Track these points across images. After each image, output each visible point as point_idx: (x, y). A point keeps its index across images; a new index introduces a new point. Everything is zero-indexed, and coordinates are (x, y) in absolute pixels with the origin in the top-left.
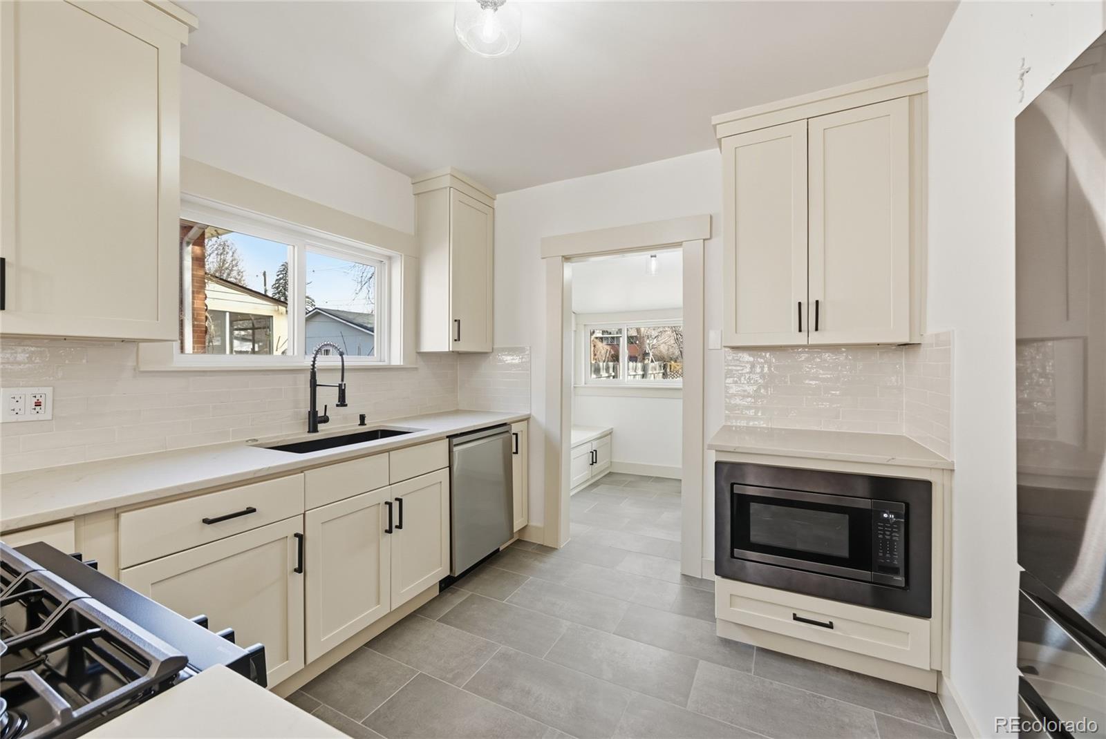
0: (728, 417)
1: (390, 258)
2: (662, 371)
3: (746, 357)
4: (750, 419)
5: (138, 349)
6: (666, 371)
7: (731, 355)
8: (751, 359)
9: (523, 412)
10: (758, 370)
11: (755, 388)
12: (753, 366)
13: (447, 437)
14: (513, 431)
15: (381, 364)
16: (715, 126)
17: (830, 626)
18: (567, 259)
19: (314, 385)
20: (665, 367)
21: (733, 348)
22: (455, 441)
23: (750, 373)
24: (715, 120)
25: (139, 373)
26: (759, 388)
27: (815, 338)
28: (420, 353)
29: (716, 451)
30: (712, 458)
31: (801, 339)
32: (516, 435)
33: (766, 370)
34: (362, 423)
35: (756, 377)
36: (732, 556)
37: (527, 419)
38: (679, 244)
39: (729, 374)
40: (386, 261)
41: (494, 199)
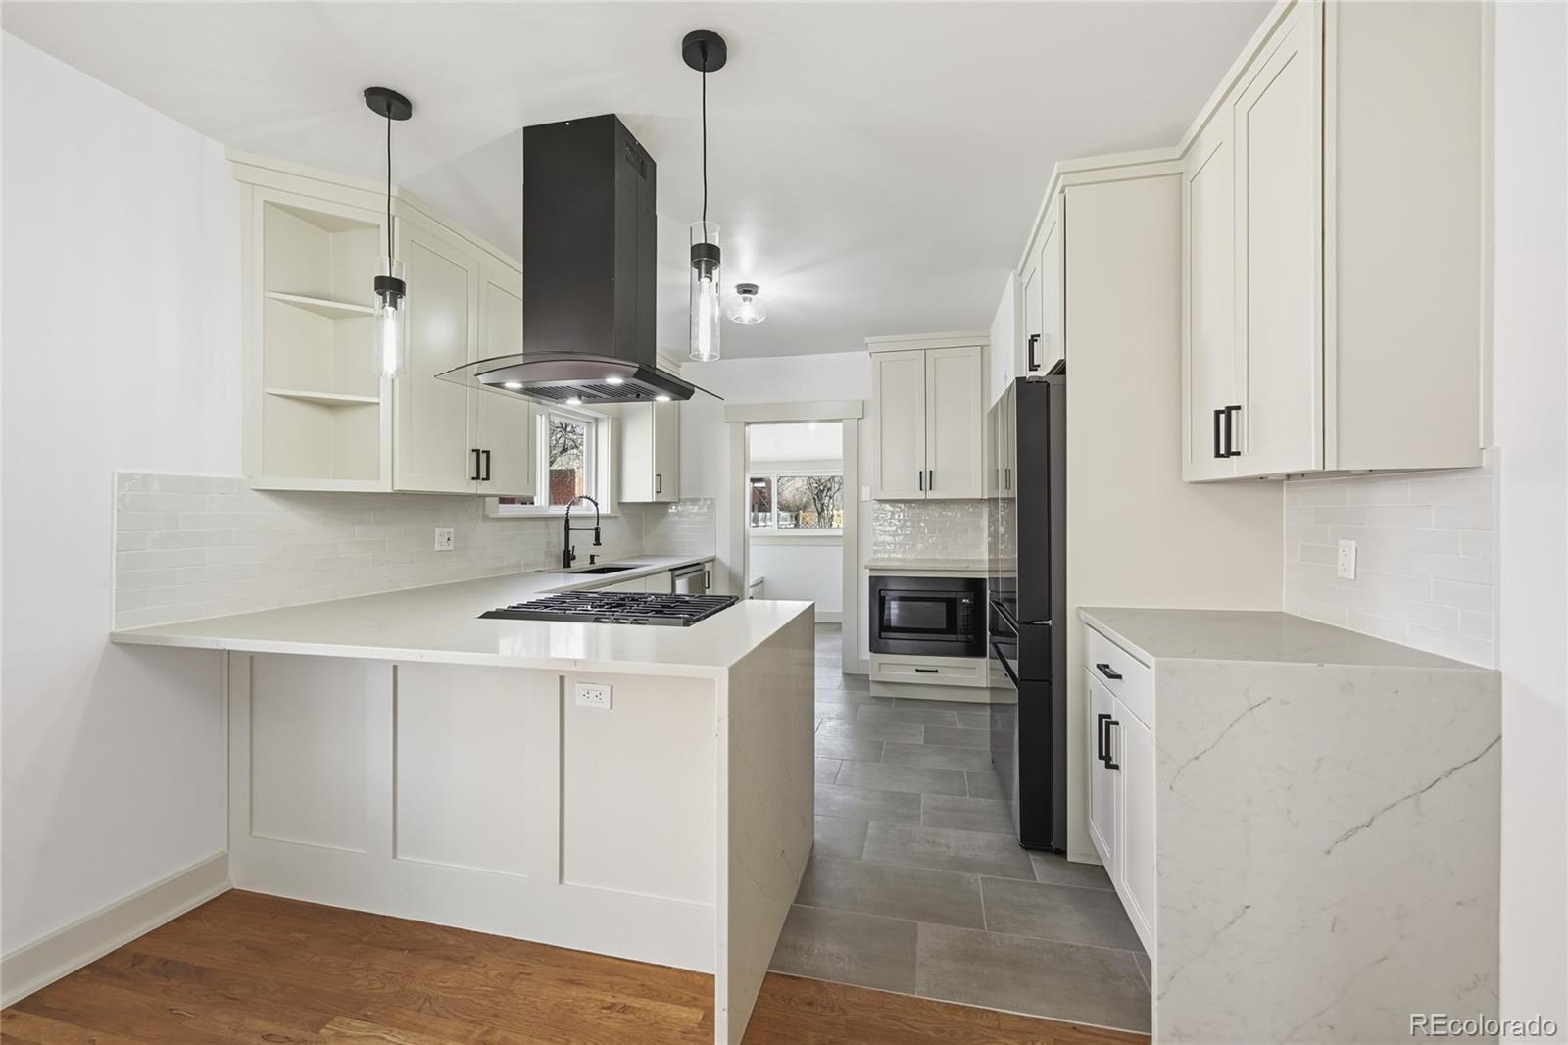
0: (876, 552)
1: (596, 419)
2: (794, 522)
3: (888, 507)
4: (890, 552)
5: (484, 503)
6: (798, 522)
7: (877, 506)
8: (891, 508)
9: (709, 554)
10: (896, 516)
11: (894, 528)
12: (893, 513)
13: (670, 570)
14: (706, 569)
15: (589, 512)
16: (867, 344)
17: (936, 671)
18: (747, 424)
19: (567, 529)
20: (796, 518)
21: (878, 500)
22: (677, 572)
23: (891, 518)
24: (867, 340)
25: (486, 517)
26: (896, 530)
27: (931, 495)
28: (620, 504)
29: (871, 569)
30: (866, 575)
31: (921, 496)
32: (708, 572)
33: (901, 517)
34: (592, 562)
35: (894, 521)
36: (880, 638)
37: (713, 560)
38: (839, 420)
39: (877, 519)
40: (593, 422)
41: (679, 366)
